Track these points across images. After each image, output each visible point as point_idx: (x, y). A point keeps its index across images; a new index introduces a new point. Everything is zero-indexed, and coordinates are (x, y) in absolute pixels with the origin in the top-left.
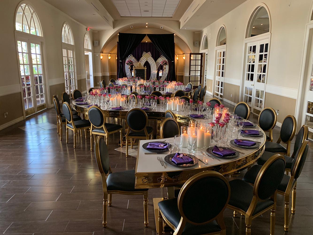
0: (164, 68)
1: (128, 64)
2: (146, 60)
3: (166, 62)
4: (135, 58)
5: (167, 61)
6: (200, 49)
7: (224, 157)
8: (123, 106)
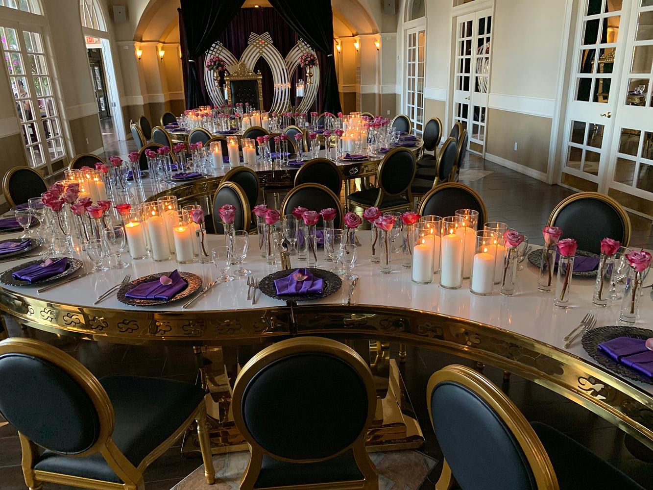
0: (307, 74)
1: (212, 68)
2: (259, 54)
3: (312, 58)
4: (230, 50)
5: (316, 56)
6: (399, 22)
8: (192, 262)
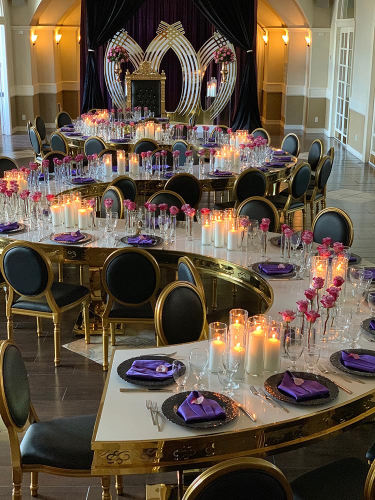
0: (221, 72)
1: (114, 60)
2: (168, 45)
3: (228, 53)
4: (136, 39)
5: (233, 51)
6: (333, 17)
7: (302, 402)
8: (86, 229)
